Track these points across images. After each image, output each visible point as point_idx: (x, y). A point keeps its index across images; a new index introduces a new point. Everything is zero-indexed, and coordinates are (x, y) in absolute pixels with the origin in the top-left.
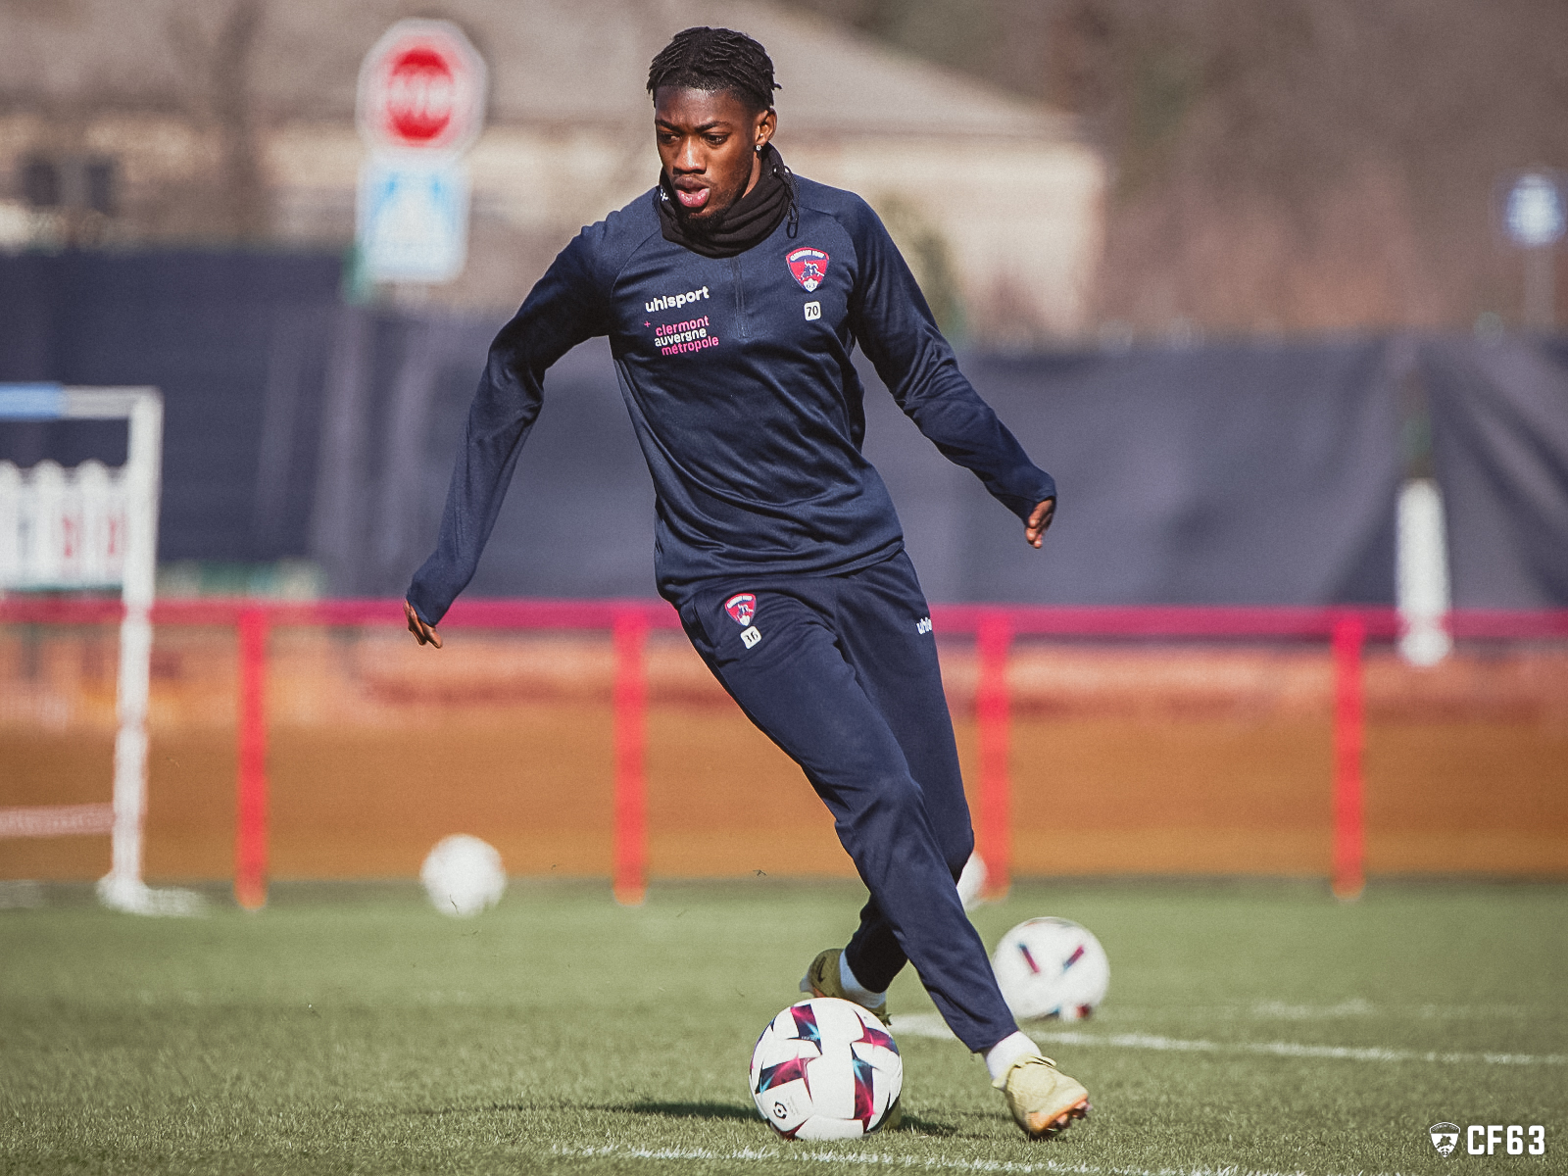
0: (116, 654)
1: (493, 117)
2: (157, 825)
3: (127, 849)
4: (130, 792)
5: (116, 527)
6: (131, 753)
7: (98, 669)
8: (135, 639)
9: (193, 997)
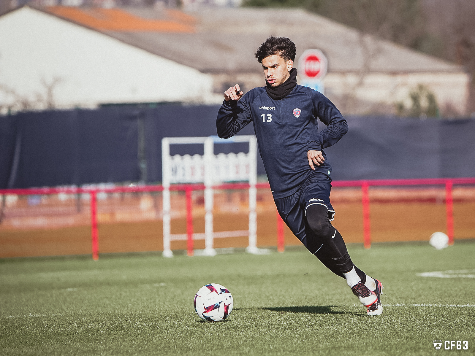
0: (248, 195)
1: (329, 71)
2: (260, 234)
3: (253, 239)
4: (253, 227)
5: (247, 166)
6: (253, 218)
7: (244, 199)
8: (253, 193)
9: (269, 273)
